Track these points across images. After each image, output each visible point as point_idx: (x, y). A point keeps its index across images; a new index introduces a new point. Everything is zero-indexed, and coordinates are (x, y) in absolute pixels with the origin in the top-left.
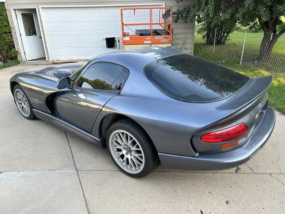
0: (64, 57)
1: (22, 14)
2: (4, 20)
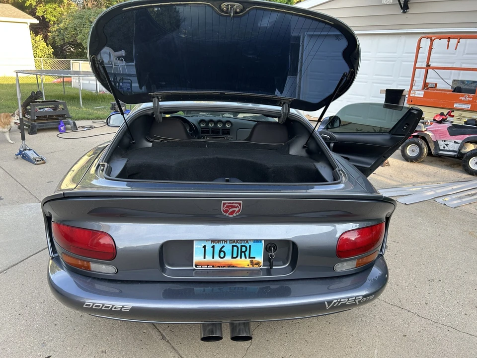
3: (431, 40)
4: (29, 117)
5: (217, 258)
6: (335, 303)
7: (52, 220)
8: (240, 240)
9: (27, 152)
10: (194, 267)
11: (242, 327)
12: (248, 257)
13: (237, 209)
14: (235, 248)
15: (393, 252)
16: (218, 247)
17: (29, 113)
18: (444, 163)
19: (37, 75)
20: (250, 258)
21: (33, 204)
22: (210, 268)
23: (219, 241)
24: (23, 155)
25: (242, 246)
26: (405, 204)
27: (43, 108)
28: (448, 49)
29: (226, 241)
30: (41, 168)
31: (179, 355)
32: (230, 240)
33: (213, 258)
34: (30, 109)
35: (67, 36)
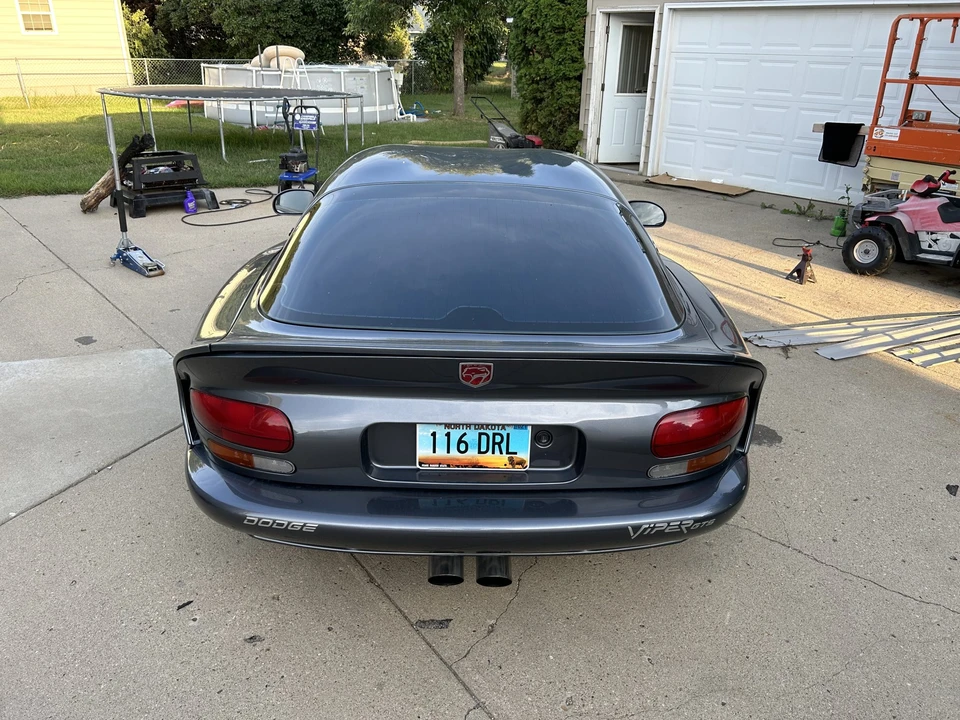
0: (690, 168)
1: (625, 27)
2: (573, 42)
3: (922, 21)
4: (131, 184)
5: (454, 452)
6: (646, 529)
7: (191, 386)
8: (492, 425)
9: (132, 254)
10: (418, 466)
11: (495, 563)
12: (504, 451)
13: (485, 376)
14: (484, 438)
15: (790, 449)
16: (456, 434)
17: (129, 177)
18: (930, 278)
19: (139, 98)
20: (508, 453)
21: (147, 351)
22: (444, 467)
23: (457, 426)
24: (123, 259)
25: (494, 435)
26: (832, 359)
27: (155, 167)
28: (952, 41)
29: (468, 426)
30: (156, 283)
31: (397, 607)
32: (475, 425)
33: (448, 452)
34: (131, 169)
35: (193, 11)
